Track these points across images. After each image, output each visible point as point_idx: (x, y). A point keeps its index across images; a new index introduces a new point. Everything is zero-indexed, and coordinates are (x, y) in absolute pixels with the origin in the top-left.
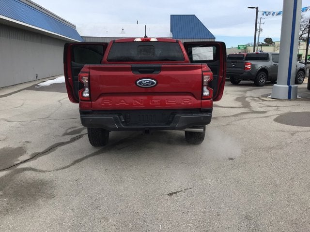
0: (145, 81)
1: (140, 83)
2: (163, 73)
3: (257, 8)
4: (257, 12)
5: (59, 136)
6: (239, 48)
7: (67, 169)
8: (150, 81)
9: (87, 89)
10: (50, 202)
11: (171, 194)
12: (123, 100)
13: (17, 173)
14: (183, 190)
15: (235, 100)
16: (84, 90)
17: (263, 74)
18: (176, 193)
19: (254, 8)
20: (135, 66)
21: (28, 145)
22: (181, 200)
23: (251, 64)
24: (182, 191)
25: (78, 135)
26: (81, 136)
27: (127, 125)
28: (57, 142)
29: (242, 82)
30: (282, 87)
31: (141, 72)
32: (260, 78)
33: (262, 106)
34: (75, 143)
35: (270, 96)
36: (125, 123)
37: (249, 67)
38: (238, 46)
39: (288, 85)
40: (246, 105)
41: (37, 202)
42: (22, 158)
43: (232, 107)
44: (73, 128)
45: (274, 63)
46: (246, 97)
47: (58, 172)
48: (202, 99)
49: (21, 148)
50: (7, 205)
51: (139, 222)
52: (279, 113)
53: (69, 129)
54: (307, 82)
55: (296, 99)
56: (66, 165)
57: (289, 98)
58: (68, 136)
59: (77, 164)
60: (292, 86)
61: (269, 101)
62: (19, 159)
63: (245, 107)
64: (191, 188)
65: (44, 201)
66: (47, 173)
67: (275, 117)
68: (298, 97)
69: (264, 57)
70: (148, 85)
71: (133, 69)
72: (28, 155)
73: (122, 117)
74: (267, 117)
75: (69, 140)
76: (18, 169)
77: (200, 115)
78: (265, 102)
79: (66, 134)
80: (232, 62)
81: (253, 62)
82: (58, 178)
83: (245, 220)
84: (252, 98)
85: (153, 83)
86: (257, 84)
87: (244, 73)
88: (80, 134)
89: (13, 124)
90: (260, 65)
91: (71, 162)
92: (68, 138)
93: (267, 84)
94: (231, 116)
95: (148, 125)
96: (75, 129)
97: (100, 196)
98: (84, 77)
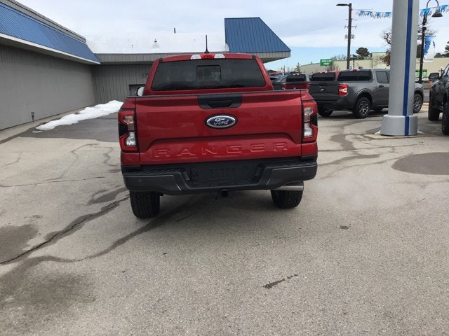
0: (218, 118)
1: (212, 122)
2: (244, 106)
3: (350, 5)
4: (350, 10)
5: (82, 204)
6: (322, 64)
7: (105, 256)
8: (226, 119)
9: (132, 135)
10: (90, 308)
11: (269, 286)
12: (188, 148)
13: (31, 265)
14: (286, 279)
15: (331, 140)
16: (128, 136)
17: (364, 100)
18: (276, 283)
19: (346, 5)
20: (203, 97)
21: (39, 220)
22: (285, 294)
23: (348, 87)
24: (284, 280)
25: (112, 202)
26: (116, 204)
27: (194, 186)
28: (83, 215)
29: (335, 113)
30: (395, 118)
31: (213, 106)
32: (361, 106)
33: (370, 146)
34: (110, 215)
35: (379, 132)
36: (191, 182)
37: (345, 90)
38: (321, 60)
39: (404, 115)
40: (348, 147)
41: (70, 310)
42: (33, 242)
43: (328, 151)
44: (101, 192)
45: (380, 84)
46: (345, 135)
47: (93, 260)
48: (302, 142)
49: (27, 226)
50: (24, 317)
51: (230, 331)
52: (397, 156)
53: (97, 193)
54: (427, 110)
55: (416, 134)
56: (103, 250)
57: (407, 134)
58: (97, 205)
59: (119, 247)
60: (410, 116)
61: (379, 139)
62: (28, 243)
63: (347, 149)
64: (295, 275)
65: (80, 307)
66: (77, 263)
67: (393, 162)
68: (418, 132)
69: (365, 76)
70: (224, 124)
71: (199, 102)
72: (43, 236)
73: (185, 173)
74: (382, 162)
75: (100, 210)
76: (30, 259)
77: (301, 166)
78: (373, 141)
79: (93, 202)
80: (320, 85)
81: (350, 84)
82: (95, 270)
83: (385, 318)
84: (354, 137)
85: (231, 121)
86: (356, 115)
87: (339, 101)
88: (114, 201)
89: (9, 190)
90: (359, 87)
91: (110, 244)
92: (97, 208)
93: (370, 115)
94: (330, 164)
95: (226, 184)
96: (105, 193)
97: (164, 294)
98: (126, 117)
